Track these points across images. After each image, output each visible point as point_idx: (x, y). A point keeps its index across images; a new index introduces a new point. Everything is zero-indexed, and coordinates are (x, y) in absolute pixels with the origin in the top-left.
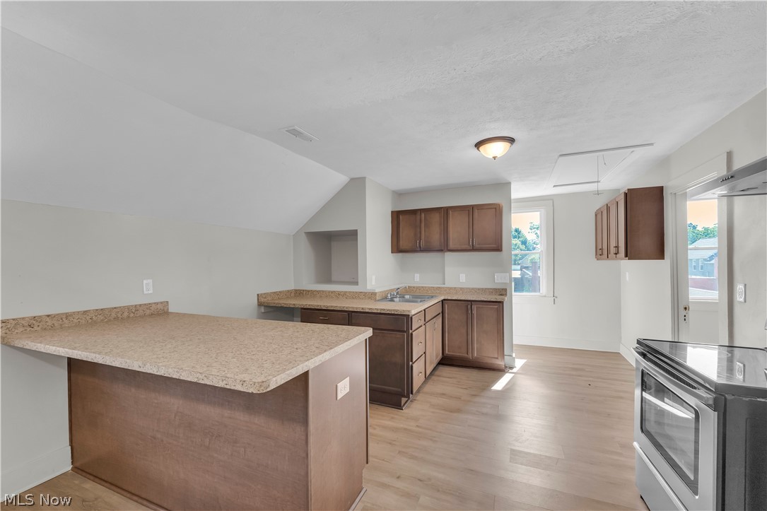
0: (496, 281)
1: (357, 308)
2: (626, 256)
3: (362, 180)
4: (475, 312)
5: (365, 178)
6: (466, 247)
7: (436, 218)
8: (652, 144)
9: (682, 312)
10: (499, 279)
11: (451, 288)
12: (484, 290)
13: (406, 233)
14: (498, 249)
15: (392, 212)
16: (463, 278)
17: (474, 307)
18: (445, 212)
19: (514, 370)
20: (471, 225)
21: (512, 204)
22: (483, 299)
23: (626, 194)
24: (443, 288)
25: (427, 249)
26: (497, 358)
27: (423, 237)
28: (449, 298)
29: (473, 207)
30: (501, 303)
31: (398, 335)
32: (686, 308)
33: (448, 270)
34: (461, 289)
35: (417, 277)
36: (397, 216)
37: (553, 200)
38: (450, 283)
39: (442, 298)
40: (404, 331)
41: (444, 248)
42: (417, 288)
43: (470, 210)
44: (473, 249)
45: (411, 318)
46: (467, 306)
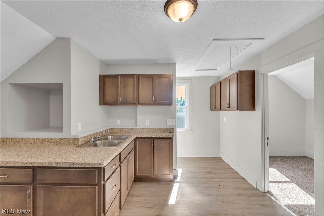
0: (167, 124)
1: (42, 163)
2: (238, 109)
3: (68, 40)
4: (156, 145)
5: (70, 38)
6: (151, 102)
7: (131, 82)
8: (263, 39)
9: (266, 141)
10: (170, 123)
11: (140, 129)
12: (160, 130)
13: (110, 91)
14: (170, 104)
15: (100, 75)
16: (148, 122)
17: (156, 142)
18: (137, 78)
19: (178, 180)
20: (154, 87)
21: (177, 80)
22: (161, 137)
23: (238, 74)
24: (136, 129)
25: (125, 103)
26: (169, 175)
27: (122, 95)
28: (140, 137)
29: (155, 75)
30: (171, 139)
31: (89, 189)
32: (268, 139)
33: (139, 117)
34: (147, 129)
35: (119, 122)
36: (103, 79)
37: (191, 79)
38: (140, 126)
39: (135, 137)
40: (95, 185)
41: (136, 102)
42: (118, 129)
43: (153, 78)
44: (155, 103)
45: (104, 169)
46: (151, 142)
